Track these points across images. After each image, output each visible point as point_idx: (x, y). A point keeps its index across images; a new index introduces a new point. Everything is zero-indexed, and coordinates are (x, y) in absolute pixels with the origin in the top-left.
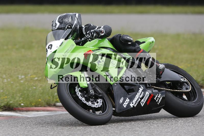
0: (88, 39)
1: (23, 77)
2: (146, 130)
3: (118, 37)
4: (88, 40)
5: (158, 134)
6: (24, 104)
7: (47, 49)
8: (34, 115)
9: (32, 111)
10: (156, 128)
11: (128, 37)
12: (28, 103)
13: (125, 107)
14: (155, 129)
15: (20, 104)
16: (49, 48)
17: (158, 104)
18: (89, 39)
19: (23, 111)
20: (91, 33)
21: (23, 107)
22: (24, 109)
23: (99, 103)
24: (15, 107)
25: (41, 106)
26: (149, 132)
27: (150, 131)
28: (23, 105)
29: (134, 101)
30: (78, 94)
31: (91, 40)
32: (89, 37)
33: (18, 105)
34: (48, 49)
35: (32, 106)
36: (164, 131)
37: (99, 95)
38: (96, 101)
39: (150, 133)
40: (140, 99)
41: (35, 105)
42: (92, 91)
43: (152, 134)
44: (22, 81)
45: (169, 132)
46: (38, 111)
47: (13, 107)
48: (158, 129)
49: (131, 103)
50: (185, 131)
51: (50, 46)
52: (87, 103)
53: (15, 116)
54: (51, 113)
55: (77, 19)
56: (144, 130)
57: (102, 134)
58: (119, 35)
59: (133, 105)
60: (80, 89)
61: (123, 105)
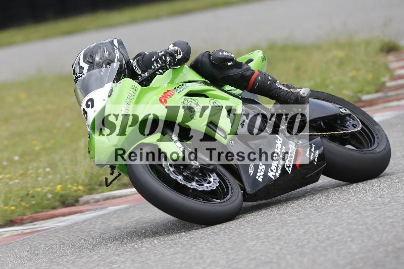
0: (158, 70)
2: (133, 256)
3: (206, 56)
4: (157, 73)
7: (84, 109)
10: (151, 251)
11: (225, 54)
13: (260, 180)
14: (149, 252)
16: (88, 106)
17: (315, 163)
18: (160, 71)
20: (161, 59)
23: (212, 183)
26: (140, 260)
27: (141, 257)
31: (164, 72)
32: (157, 66)
34: (86, 109)
36: (168, 254)
37: (209, 166)
38: (205, 180)
39: (142, 262)
43: (147, 263)
45: (179, 252)
48: (155, 252)
51: (90, 103)
52: (189, 185)
55: (118, 49)
56: (129, 259)
58: (207, 53)
61: (257, 177)
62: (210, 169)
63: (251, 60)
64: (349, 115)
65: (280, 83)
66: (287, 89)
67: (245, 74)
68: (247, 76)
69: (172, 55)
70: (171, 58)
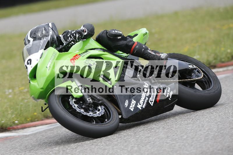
0: (70, 42)
1: (10, 91)
3: (104, 33)
5: (178, 128)
6: (18, 121)
8: (32, 131)
9: (29, 127)
11: (116, 31)
12: (23, 119)
13: (132, 110)
15: (14, 122)
16: (28, 64)
17: (170, 99)
18: (72, 42)
19: (18, 129)
20: (73, 35)
21: (17, 125)
22: (19, 126)
24: (8, 126)
25: (38, 121)
28: (17, 123)
29: (141, 101)
30: (75, 106)
31: (75, 43)
32: (71, 39)
33: (11, 123)
35: (27, 122)
37: (99, 102)
38: (96, 109)
40: (148, 98)
41: (31, 120)
42: (89, 99)
44: (10, 96)
46: (35, 126)
47: (6, 127)
49: (138, 104)
50: (207, 119)
52: (88, 114)
53: (11, 136)
54: (51, 126)
55: (52, 29)
57: (114, 139)
58: (105, 31)
59: (141, 106)
60: (75, 101)
61: (130, 108)
62: (99, 103)
63: (136, 35)
64: (195, 69)
65: (150, 50)
66: (154, 54)
67: (128, 44)
68: (130, 45)
69: (80, 33)
70: (80, 35)
